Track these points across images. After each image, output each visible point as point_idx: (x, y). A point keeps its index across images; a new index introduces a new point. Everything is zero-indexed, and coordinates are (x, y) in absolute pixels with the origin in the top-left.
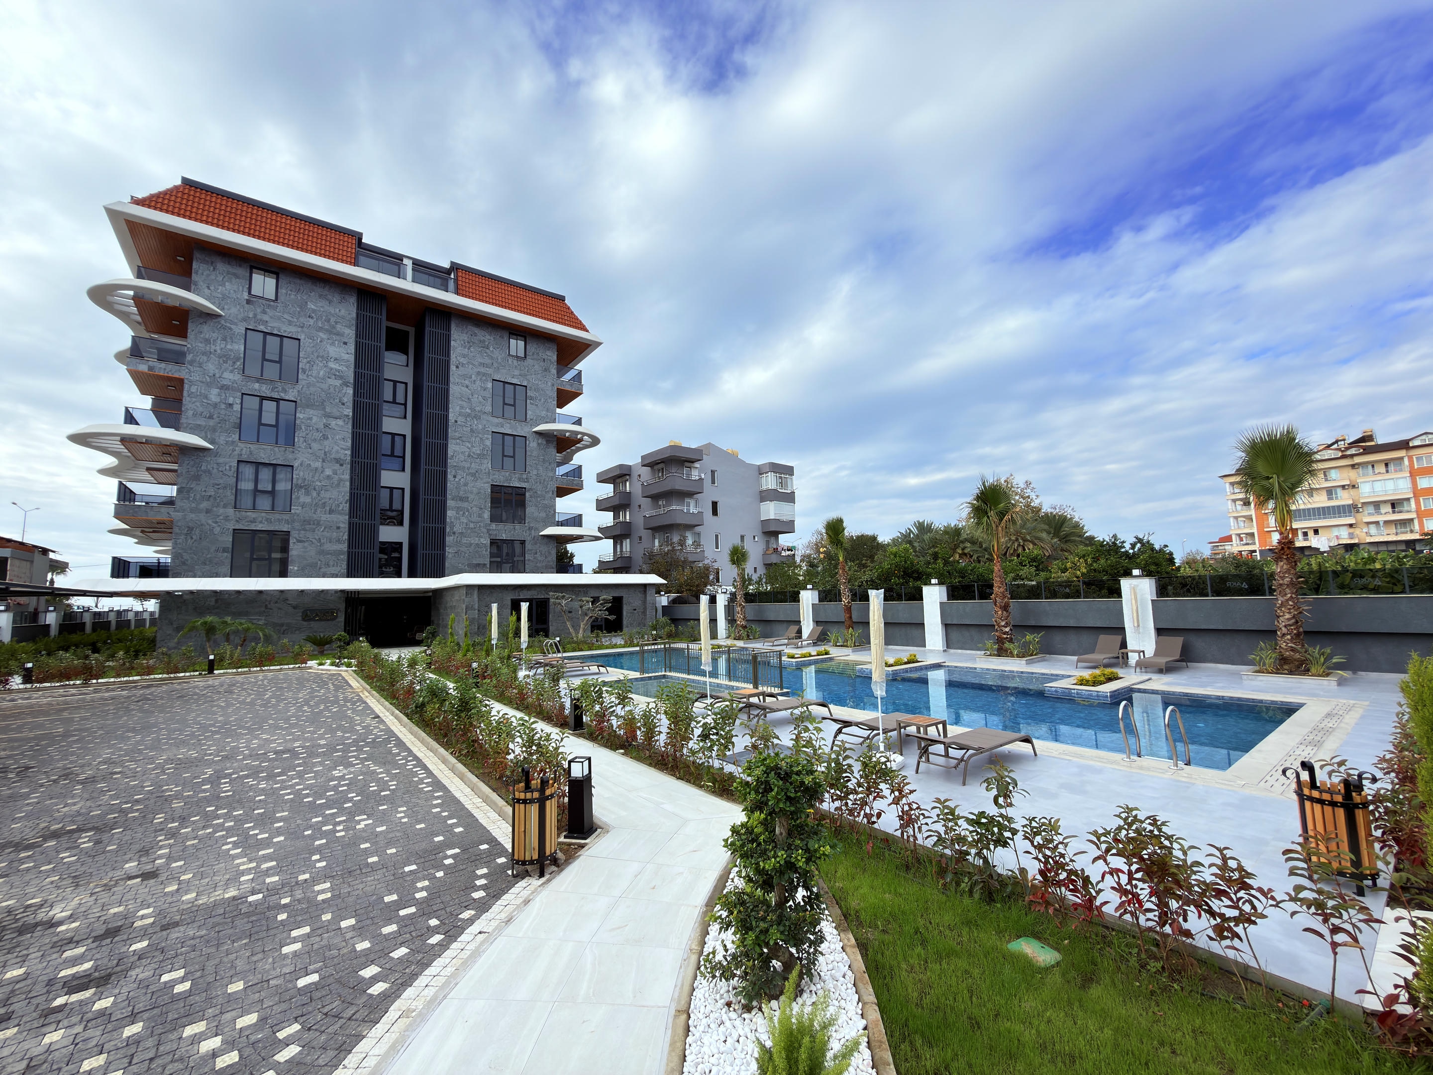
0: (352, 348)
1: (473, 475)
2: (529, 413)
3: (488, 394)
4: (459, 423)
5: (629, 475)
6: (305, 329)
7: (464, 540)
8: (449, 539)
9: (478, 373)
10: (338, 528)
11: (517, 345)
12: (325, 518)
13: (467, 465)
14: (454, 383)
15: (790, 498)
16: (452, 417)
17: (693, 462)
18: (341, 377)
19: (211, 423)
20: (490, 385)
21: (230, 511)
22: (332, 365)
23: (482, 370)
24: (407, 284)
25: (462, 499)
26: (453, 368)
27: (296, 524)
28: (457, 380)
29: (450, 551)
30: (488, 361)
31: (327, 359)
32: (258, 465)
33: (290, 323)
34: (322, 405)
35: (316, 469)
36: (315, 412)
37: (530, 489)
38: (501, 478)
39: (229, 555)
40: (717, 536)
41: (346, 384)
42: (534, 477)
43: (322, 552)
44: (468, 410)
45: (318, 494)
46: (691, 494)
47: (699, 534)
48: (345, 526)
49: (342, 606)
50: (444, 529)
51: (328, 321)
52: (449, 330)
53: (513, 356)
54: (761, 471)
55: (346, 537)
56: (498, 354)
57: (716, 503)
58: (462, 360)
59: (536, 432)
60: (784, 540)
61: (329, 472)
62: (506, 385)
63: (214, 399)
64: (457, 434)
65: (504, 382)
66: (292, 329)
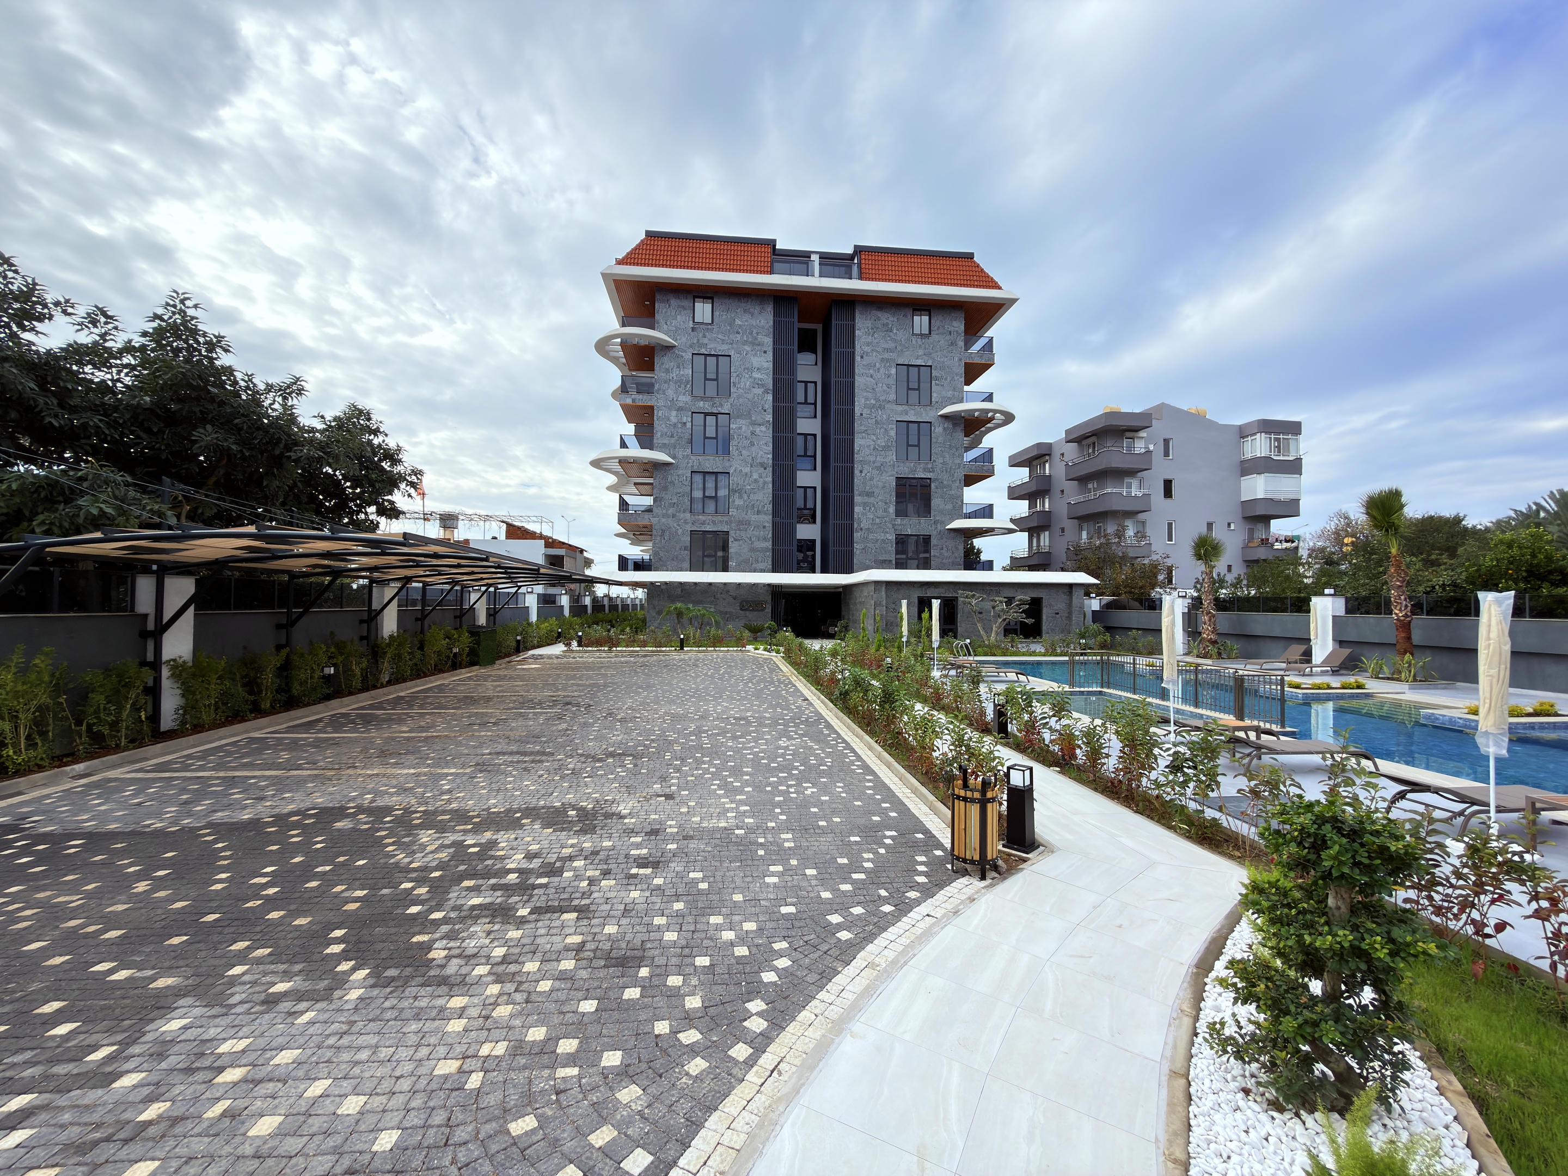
0: (770, 356)
1: (878, 468)
2: (934, 395)
3: (892, 381)
4: (864, 415)
5: (1049, 455)
6: (735, 346)
7: (871, 536)
8: (857, 536)
9: (882, 360)
10: (764, 527)
11: (921, 322)
12: (754, 518)
13: (872, 459)
14: (859, 375)
15: (1295, 467)
16: (857, 410)
17: (1136, 430)
18: (763, 385)
19: (673, 441)
20: (893, 371)
21: (688, 515)
22: (756, 375)
23: (886, 356)
24: (816, 281)
25: (868, 494)
26: (858, 358)
27: (733, 525)
28: (862, 371)
29: (857, 547)
30: (891, 345)
31: (750, 370)
32: (705, 474)
33: (723, 341)
34: (749, 415)
35: (746, 474)
36: (744, 422)
37: (936, 480)
38: (905, 470)
39: (688, 552)
40: (1170, 525)
41: (766, 392)
42: (941, 466)
43: (752, 550)
44: (873, 402)
45: (748, 496)
46: (1132, 473)
47: (1144, 523)
48: (769, 525)
49: (769, 599)
50: (852, 525)
51: (751, 333)
52: (854, 320)
53: (917, 335)
54: (1243, 433)
55: (770, 535)
56: (901, 335)
57: (1171, 481)
58: (867, 349)
59: (941, 416)
61: (755, 476)
62: (911, 368)
63: (674, 420)
64: (863, 428)
65: (908, 365)
66: (725, 347)
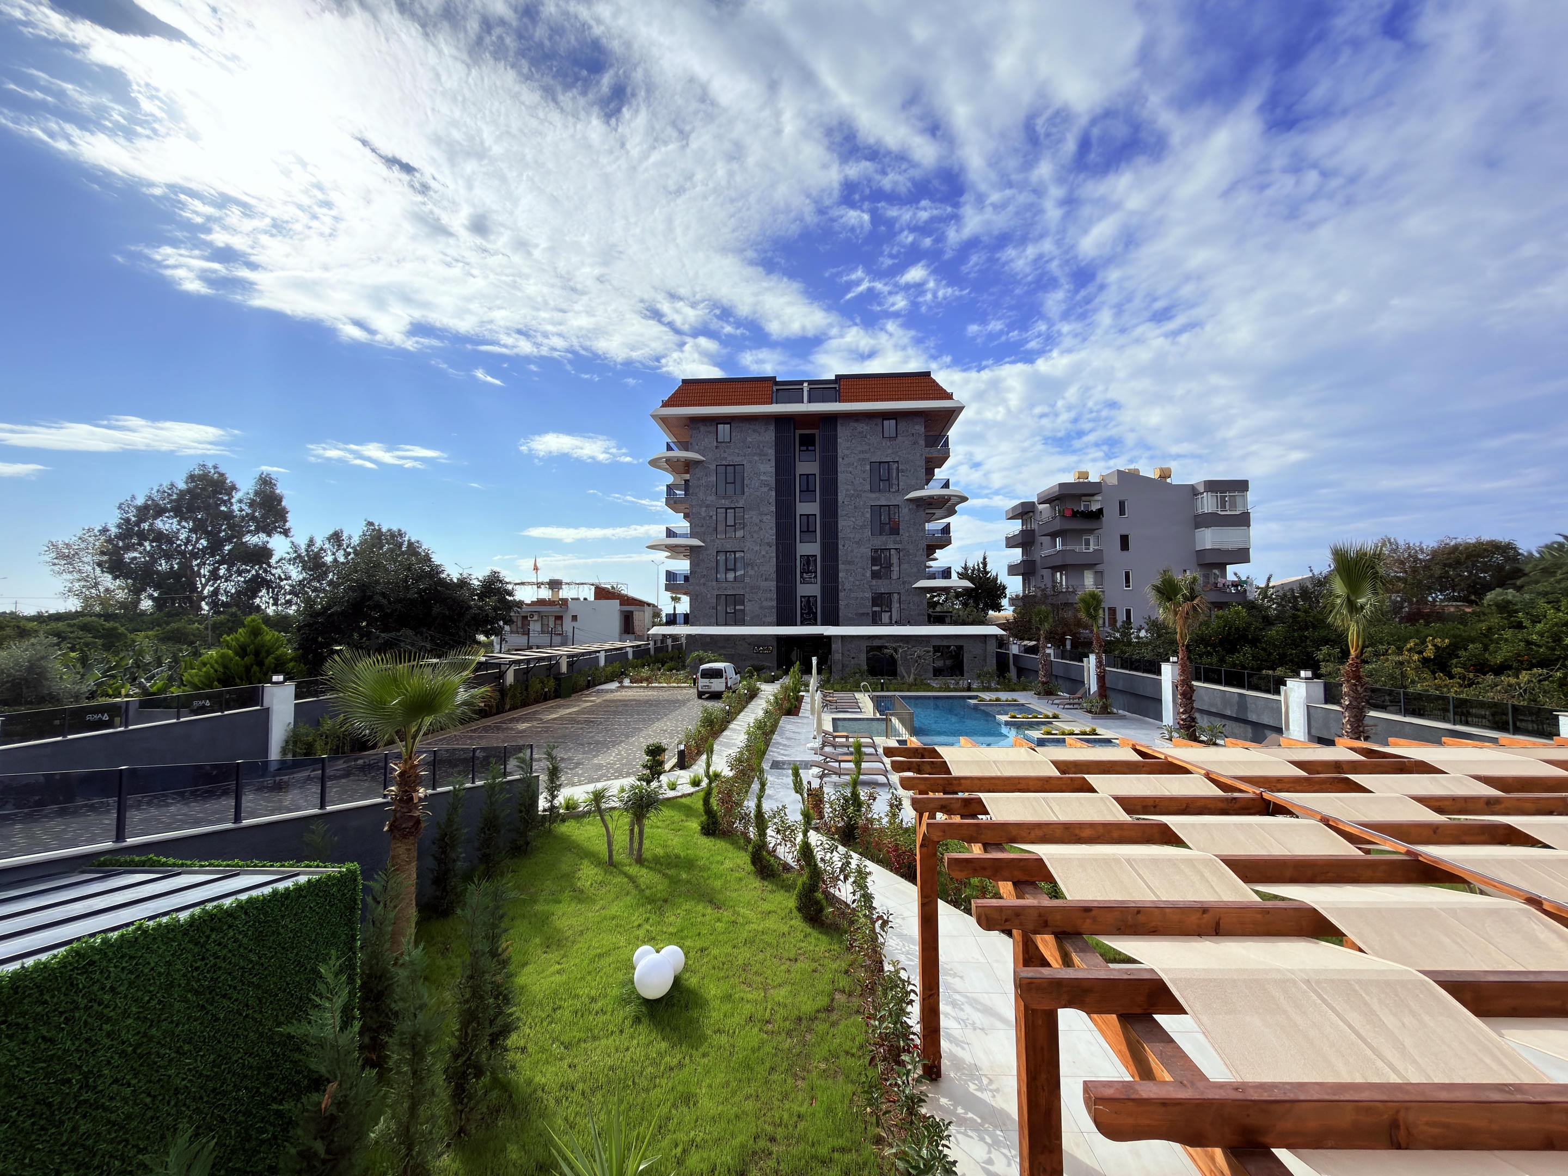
0: (773, 462)
1: (857, 543)
2: (901, 484)
3: (867, 475)
4: (845, 503)
5: (1034, 511)
6: (747, 457)
7: (852, 595)
8: (841, 595)
9: (859, 459)
10: (771, 590)
11: (890, 428)
12: (763, 584)
13: (852, 536)
14: (841, 472)
15: (1243, 520)
16: (840, 499)
17: (1093, 495)
18: (768, 485)
19: (702, 530)
20: (868, 467)
21: (714, 583)
22: (762, 478)
23: (862, 456)
24: (805, 407)
25: (850, 563)
26: (840, 460)
27: (747, 589)
28: (843, 469)
29: (842, 603)
30: (866, 447)
31: (760, 474)
32: (727, 552)
33: (738, 455)
34: (758, 507)
35: (757, 551)
36: (754, 513)
37: (903, 550)
38: (878, 543)
39: (715, 611)
40: (1127, 574)
41: (770, 489)
42: (907, 539)
43: (762, 608)
44: (852, 492)
45: (759, 568)
46: (1090, 531)
47: (1102, 572)
48: (774, 589)
49: (775, 644)
50: (838, 587)
51: (759, 447)
52: (836, 433)
53: (886, 436)
54: (1194, 492)
55: (775, 596)
56: (874, 439)
57: (1127, 536)
58: (847, 452)
59: (907, 500)
60: (1233, 572)
61: (763, 553)
62: (882, 464)
63: (703, 514)
64: (844, 512)
65: (880, 463)
66: (740, 458)
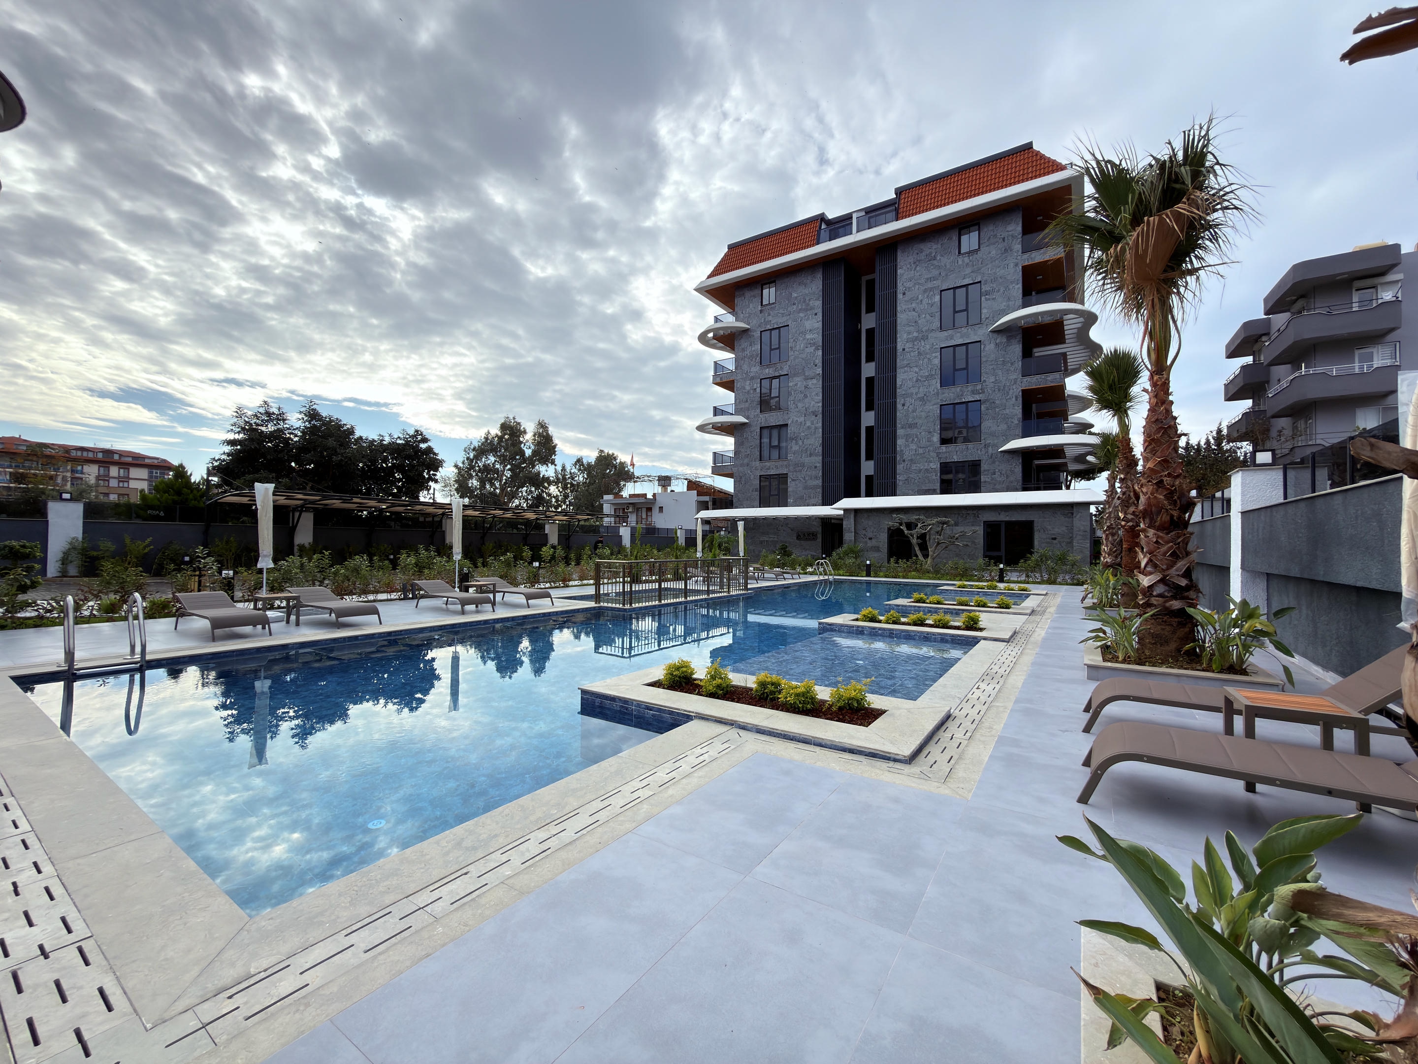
0: (820, 316)
2: (984, 311)
3: (936, 309)
4: (907, 350)
6: (792, 316)
7: (914, 467)
8: (900, 468)
9: (925, 291)
10: (816, 467)
11: (969, 239)
12: (808, 460)
13: (914, 391)
14: (901, 312)
16: (899, 347)
18: (814, 344)
19: (747, 405)
20: (937, 298)
21: (758, 463)
22: (808, 336)
23: (930, 285)
24: (856, 237)
25: (911, 426)
26: (900, 296)
27: (791, 468)
28: (904, 307)
29: (900, 479)
30: (935, 272)
31: (805, 333)
32: (771, 428)
33: (783, 315)
34: (803, 371)
35: (801, 423)
36: (799, 379)
37: (986, 400)
38: (951, 396)
39: (759, 493)
41: (817, 349)
42: (992, 385)
43: (806, 488)
44: (915, 334)
45: (803, 442)
48: (819, 465)
49: (819, 530)
50: (895, 457)
51: (804, 302)
52: (896, 260)
53: (964, 254)
55: (821, 474)
56: (947, 260)
58: (908, 284)
59: (993, 332)
61: (808, 424)
62: (957, 290)
63: (748, 388)
64: (905, 362)
65: (955, 288)
66: (785, 319)
